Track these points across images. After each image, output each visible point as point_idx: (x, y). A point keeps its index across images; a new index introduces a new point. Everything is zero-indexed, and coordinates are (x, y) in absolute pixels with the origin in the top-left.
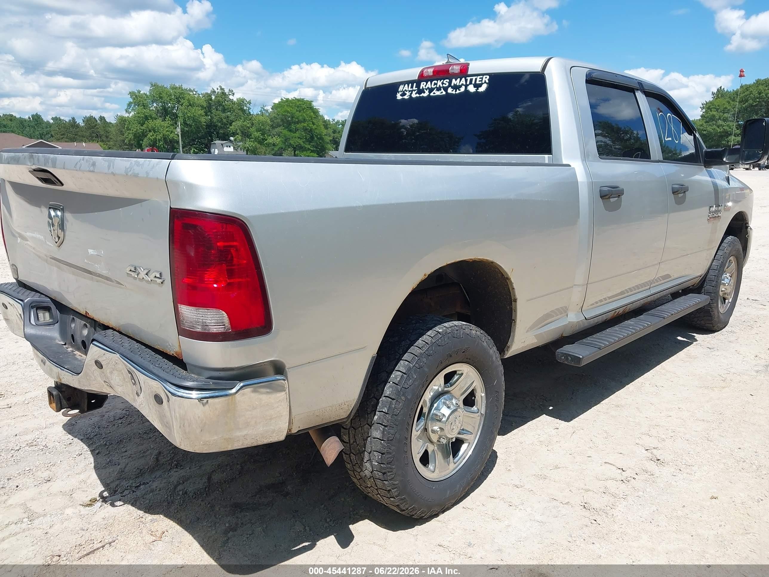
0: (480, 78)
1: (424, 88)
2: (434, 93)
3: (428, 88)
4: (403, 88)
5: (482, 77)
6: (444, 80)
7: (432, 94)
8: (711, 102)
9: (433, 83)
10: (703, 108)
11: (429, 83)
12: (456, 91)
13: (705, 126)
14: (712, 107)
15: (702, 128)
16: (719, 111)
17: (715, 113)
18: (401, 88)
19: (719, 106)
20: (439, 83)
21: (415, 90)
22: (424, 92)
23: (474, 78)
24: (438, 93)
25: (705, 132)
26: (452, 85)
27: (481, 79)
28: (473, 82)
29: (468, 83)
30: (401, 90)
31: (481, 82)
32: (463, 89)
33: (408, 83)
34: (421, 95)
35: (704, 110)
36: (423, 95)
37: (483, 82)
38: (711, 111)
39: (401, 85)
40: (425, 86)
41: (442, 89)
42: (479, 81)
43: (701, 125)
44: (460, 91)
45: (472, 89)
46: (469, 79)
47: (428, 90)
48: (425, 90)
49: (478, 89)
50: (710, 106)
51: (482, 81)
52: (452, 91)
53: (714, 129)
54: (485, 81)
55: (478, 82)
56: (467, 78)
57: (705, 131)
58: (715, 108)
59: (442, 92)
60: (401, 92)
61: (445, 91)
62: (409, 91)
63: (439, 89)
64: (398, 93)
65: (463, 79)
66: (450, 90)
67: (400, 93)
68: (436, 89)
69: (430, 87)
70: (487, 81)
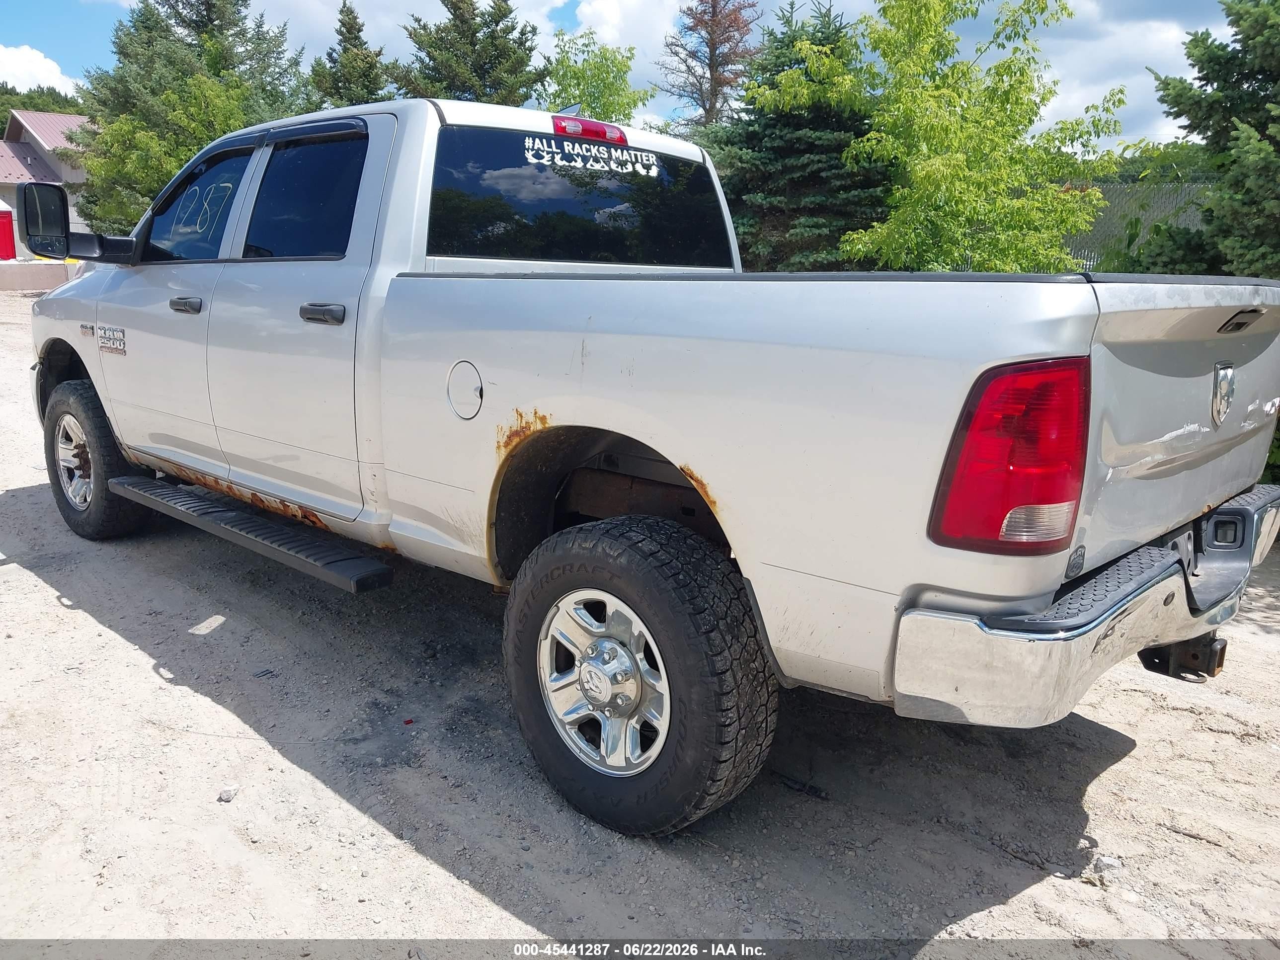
0: (646, 156)
2: (591, 165)
3: (578, 154)
4: (534, 143)
5: (648, 154)
6: (599, 146)
7: (588, 166)
9: (584, 147)
11: (577, 146)
12: (621, 169)
18: (528, 142)
20: (594, 150)
21: (557, 153)
22: (575, 161)
23: (639, 154)
24: (598, 167)
26: (614, 157)
28: (640, 160)
29: (633, 159)
32: (629, 167)
33: (539, 136)
34: (571, 164)
40: (573, 149)
41: (601, 160)
44: (627, 170)
45: (640, 169)
46: (633, 153)
47: (579, 157)
48: (574, 156)
49: (648, 172)
51: (649, 160)
52: (617, 167)
54: (653, 162)
55: (645, 161)
56: (630, 152)
59: (603, 167)
60: (532, 150)
61: (606, 166)
62: (547, 153)
63: (597, 160)
64: (526, 151)
65: (626, 152)
66: (613, 165)
67: (531, 153)
69: (581, 153)
70: (656, 163)
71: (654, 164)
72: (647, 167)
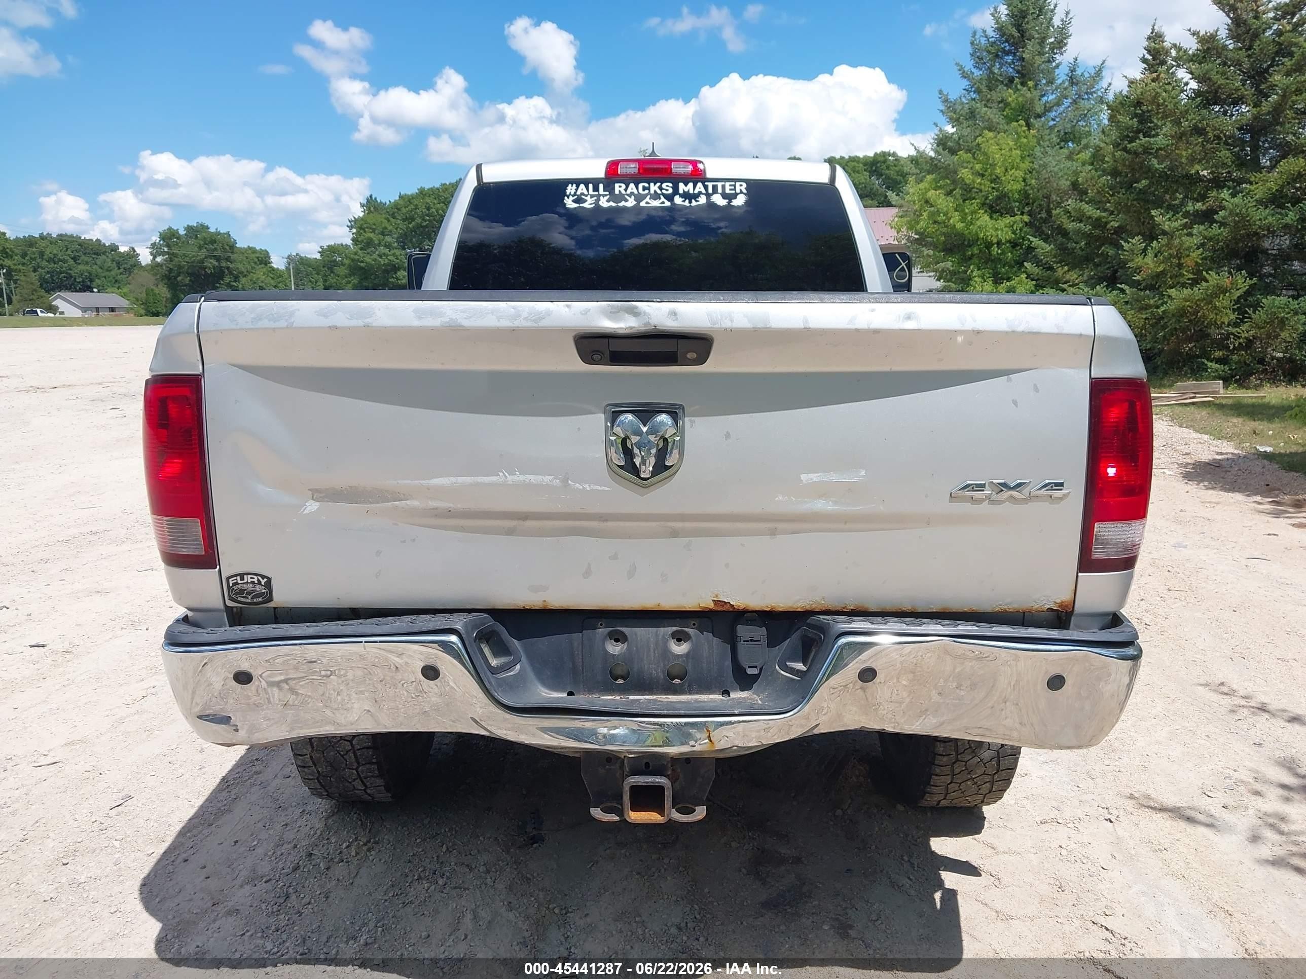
0: (730, 185)
1: (623, 192)
2: (647, 203)
3: (632, 193)
4: (577, 190)
5: (733, 183)
6: (662, 183)
7: (643, 204)
8: (362, 219)
9: (641, 186)
10: (351, 227)
11: (632, 185)
12: (690, 202)
13: (362, 255)
14: (365, 226)
15: (356, 257)
16: (376, 232)
17: (372, 235)
18: (571, 189)
19: (375, 224)
20: (654, 188)
21: (604, 196)
22: (626, 201)
23: (720, 185)
24: (656, 203)
25: (362, 264)
26: (681, 191)
27: (733, 187)
28: (720, 190)
29: (710, 191)
30: (572, 193)
31: (733, 192)
32: (703, 200)
33: (586, 182)
34: (620, 204)
35: (354, 230)
36: (623, 204)
37: (738, 191)
38: (365, 232)
39: (570, 185)
40: (626, 190)
41: (662, 196)
42: (731, 190)
43: (356, 254)
44: (698, 203)
45: (718, 200)
46: (710, 185)
47: (633, 197)
48: (626, 196)
49: (730, 202)
50: (362, 225)
51: (735, 189)
52: (684, 201)
53: (375, 260)
54: (741, 190)
55: (728, 191)
56: (706, 183)
57: (362, 262)
58: (371, 228)
59: (663, 203)
60: (573, 196)
61: (669, 201)
62: (592, 196)
63: (656, 196)
64: (566, 198)
65: (700, 185)
66: (678, 200)
67: (571, 198)
68: (649, 196)
69: (636, 192)
70: (745, 191)
71: (741, 192)
72: (730, 197)
